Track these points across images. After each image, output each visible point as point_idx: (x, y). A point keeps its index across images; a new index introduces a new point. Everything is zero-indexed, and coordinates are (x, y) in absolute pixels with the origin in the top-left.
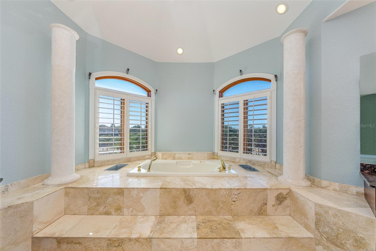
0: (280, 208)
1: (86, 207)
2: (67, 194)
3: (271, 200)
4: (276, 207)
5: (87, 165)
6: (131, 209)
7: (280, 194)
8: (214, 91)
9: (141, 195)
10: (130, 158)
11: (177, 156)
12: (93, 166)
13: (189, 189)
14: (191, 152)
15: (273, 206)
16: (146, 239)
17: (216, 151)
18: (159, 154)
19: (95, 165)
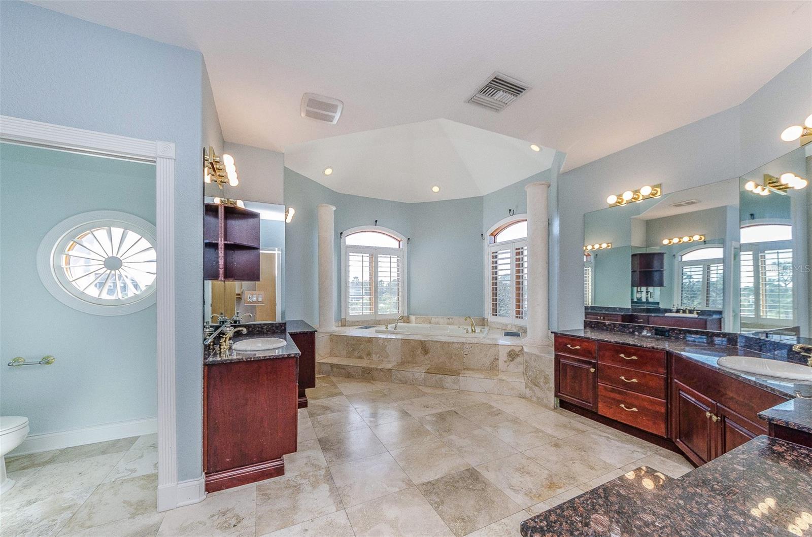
0: (512, 364)
1: (345, 351)
2: (331, 340)
3: (503, 356)
4: (508, 363)
5: (340, 324)
6: (378, 355)
7: (512, 350)
8: (482, 235)
9: (386, 344)
10: (380, 321)
11: (433, 320)
12: (345, 326)
13: (425, 341)
14: (452, 317)
15: (505, 362)
16: (388, 370)
17: (486, 317)
18: (413, 318)
19: (347, 325)
